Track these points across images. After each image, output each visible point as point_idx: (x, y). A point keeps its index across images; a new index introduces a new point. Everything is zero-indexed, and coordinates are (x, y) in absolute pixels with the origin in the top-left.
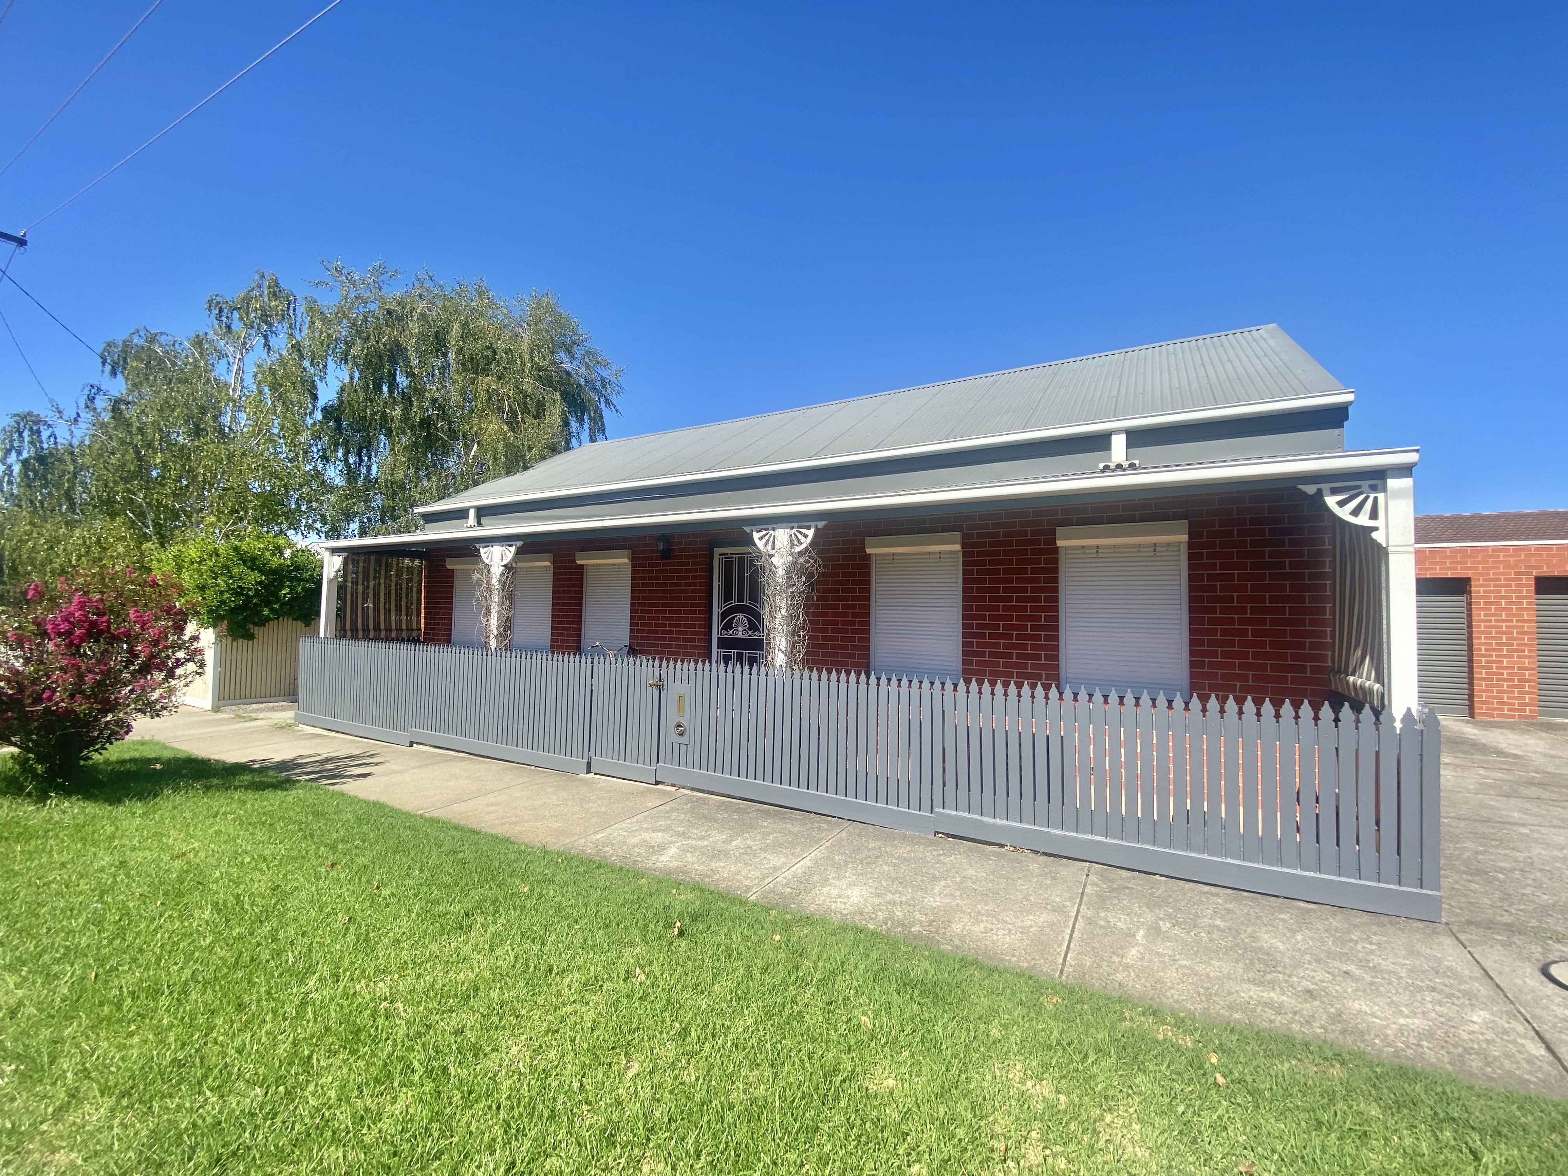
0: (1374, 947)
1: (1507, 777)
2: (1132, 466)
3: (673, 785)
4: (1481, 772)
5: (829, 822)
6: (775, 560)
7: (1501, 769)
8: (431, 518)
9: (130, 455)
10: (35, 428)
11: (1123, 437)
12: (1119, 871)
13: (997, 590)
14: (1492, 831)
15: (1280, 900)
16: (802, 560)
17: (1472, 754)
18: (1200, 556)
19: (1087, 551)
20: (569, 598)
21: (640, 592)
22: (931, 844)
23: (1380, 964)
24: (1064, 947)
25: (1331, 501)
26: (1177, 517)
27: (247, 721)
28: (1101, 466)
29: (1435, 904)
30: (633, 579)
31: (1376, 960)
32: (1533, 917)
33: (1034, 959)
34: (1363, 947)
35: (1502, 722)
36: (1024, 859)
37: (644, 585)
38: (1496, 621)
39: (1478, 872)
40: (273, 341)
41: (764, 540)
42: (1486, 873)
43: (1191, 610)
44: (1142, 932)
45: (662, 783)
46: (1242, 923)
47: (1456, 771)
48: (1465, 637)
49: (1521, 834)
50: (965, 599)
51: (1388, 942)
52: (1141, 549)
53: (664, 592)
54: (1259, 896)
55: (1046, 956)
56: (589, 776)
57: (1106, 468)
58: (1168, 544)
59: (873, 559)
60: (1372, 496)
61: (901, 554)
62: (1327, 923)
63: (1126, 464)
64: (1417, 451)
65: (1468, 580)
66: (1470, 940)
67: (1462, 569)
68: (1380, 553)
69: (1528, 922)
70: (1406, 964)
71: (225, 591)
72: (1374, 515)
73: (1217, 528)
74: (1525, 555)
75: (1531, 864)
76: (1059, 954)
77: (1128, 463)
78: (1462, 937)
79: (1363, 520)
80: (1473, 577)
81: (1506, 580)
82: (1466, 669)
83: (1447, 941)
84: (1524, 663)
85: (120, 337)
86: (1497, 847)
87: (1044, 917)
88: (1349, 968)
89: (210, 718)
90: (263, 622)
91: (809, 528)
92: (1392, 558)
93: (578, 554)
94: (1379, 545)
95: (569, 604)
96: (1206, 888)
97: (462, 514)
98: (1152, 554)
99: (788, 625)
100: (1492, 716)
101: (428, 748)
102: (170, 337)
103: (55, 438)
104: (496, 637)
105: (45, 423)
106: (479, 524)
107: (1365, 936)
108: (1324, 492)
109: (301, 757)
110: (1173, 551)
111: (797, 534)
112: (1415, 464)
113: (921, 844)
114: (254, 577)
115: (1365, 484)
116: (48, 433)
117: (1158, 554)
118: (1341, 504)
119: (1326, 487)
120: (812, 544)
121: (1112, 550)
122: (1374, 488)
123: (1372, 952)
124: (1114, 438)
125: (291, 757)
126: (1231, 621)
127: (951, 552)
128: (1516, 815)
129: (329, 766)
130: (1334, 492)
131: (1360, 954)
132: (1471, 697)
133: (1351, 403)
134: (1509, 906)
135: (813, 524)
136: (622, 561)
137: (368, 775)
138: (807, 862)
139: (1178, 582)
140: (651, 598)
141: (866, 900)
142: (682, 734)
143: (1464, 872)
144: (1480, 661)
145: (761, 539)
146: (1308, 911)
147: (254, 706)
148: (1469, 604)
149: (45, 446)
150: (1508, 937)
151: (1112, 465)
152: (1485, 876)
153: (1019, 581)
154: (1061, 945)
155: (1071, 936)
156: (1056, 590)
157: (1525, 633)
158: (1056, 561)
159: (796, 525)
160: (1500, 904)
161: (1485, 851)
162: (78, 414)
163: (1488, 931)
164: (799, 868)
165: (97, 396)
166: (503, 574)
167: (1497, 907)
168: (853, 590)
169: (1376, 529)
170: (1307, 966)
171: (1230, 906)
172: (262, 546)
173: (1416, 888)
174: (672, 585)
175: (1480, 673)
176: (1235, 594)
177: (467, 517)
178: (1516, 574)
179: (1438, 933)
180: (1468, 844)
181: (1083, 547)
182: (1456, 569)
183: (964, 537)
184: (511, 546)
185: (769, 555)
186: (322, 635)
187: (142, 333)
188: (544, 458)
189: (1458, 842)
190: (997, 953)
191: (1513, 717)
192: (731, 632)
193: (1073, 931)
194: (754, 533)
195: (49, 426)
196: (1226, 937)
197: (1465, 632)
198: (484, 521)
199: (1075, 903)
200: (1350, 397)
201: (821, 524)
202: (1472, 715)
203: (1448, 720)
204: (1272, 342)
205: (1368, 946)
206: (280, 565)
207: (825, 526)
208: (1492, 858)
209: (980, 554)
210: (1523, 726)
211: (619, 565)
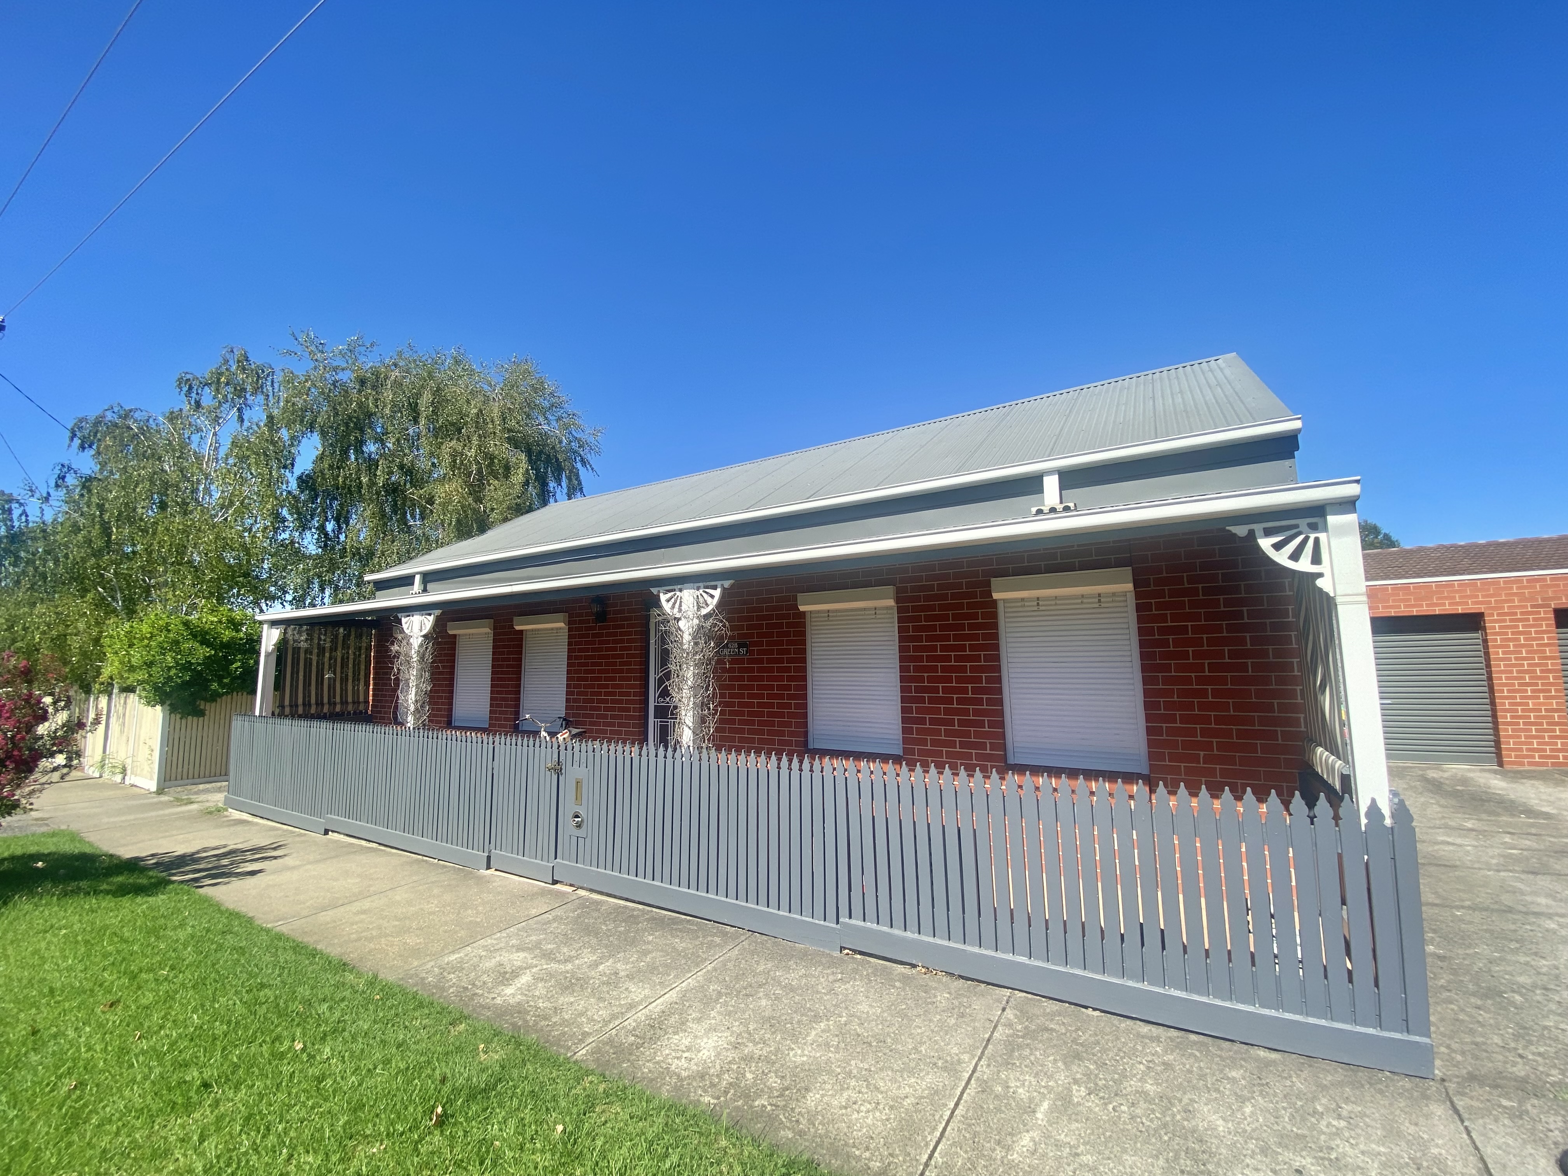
0: (1343, 1124)
1: (1535, 845)
2: (1067, 509)
3: (571, 885)
4: (1507, 840)
5: (725, 934)
6: (682, 624)
7: (1528, 834)
8: (382, 585)
9: (96, 532)
10: (6, 506)
11: (1055, 478)
12: (1045, 1003)
13: (934, 649)
14: (1513, 927)
15: (1237, 1047)
16: (708, 624)
17: (1498, 815)
18: (1148, 607)
19: (1026, 604)
20: (508, 666)
21: (577, 658)
22: (833, 963)
23: (1345, 1155)
24: (938, 1134)
25: (1265, 544)
26: (1120, 564)
27: (186, 804)
28: (1034, 510)
29: (1427, 1054)
30: (570, 644)
31: (1342, 1147)
32: (1555, 1066)
33: (891, 1155)
34: (1329, 1125)
35: (1534, 771)
36: (934, 984)
37: (580, 650)
38: (1516, 659)
39: (1492, 993)
40: (247, 414)
41: (671, 603)
42: (1500, 994)
43: (1144, 669)
44: (1045, 1105)
45: (561, 882)
46: (1180, 1087)
47: (1478, 840)
48: (1484, 677)
49: (1547, 930)
50: (902, 659)
51: (1363, 1115)
52: (1085, 601)
53: (600, 657)
54: (1209, 1040)
55: (909, 1149)
56: (489, 872)
57: (1040, 512)
58: (1114, 594)
59: (808, 616)
60: (1312, 536)
61: (837, 611)
62: (1288, 1083)
63: (1060, 507)
64: (1357, 482)
65: (1483, 613)
66: (1470, 1108)
67: (1473, 603)
68: (1328, 604)
69: (1548, 1075)
70: (1379, 1154)
71: (172, 667)
72: (1316, 559)
73: (1165, 575)
74: (1541, 587)
75: (1557, 977)
76: (927, 1145)
77: (1062, 506)
78: (1460, 1103)
79: (1304, 565)
80: (1486, 612)
81: (1522, 613)
82: (1489, 713)
83: (1439, 1110)
84: (1552, 704)
85: (92, 415)
86: (1515, 951)
87: (931, 1079)
88: (1304, 1162)
89: (155, 800)
90: (214, 697)
91: (715, 588)
92: (1340, 608)
93: (516, 619)
94: (1327, 594)
95: (507, 673)
96: (1145, 1029)
97: (407, 581)
98: (1097, 605)
99: (695, 696)
100: (1522, 764)
101: (342, 836)
102: (144, 413)
103: (27, 516)
104: (414, 714)
105: (18, 501)
106: (425, 590)
107: (1334, 1106)
108: (1257, 534)
109: (205, 850)
110: (1120, 601)
111: (704, 594)
112: (1358, 497)
113: (820, 963)
114: (203, 652)
115: (1303, 523)
116: (20, 511)
117: (1103, 605)
118: (1277, 547)
119: (1258, 528)
120: (720, 605)
121: (1053, 602)
122: (1314, 527)
123: (1338, 1133)
124: (1046, 480)
125: (193, 850)
126: (1188, 681)
127: (887, 608)
128: (1542, 900)
129: (225, 862)
130: (1268, 533)
131: (1323, 1137)
132: (1498, 743)
133: (1299, 431)
134: (1525, 1047)
135: (719, 583)
136: (558, 625)
137: (260, 871)
138: (672, 996)
139: (1128, 637)
140: (586, 664)
141: (718, 1055)
142: (579, 826)
143: (1474, 994)
144: (1503, 704)
145: (668, 601)
146: (1268, 1064)
147: (201, 787)
148: (1485, 641)
149: (16, 524)
150: (1520, 1103)
151: (1046, 509)
152: (1498, 999)
153: (957, 638)
154: (934, 1129)
155: (953, 1113)
156: (997, 647)
157: (1550, 671)
158: (995, 615)
159: (701, 584)
160: (1513, 1045)
161: (1502, 959)
162: (48, 493)
163: (1496, 1092)
164: (657, 1006)
165: (67, 475)
166: (421, 646)
167: (1509, 1050)
168: (788, 652)
169: (1320, 575)
170: (1248, 1161)
171: (1169, 1058)
172: (216, 619)
173: (1401, 1032)
174: (607, 649)
175: (1504, 718)
176: (1190, 649)
177: (413, 584)
178: (1532, 606)
179: (1428, 1098)
180: (1482, 949)
181: (1023, 600)
182: (1467, 603)
183: (898, 591)
184: (430, 615)
185: (675, 618)
186: (257, 713)
187: (116, 410)
188: (506, 520)
189: (1469, 946)
190: (846, 1144)
191: (1546, 764)
192: (668, 699)
193: (957, 1105)
194: (661, 595)
195: (21, 505)
196: (1153, 1111)
197: (1484, 672)
198: (430, 586)
199: (973, 1056)
200: (1297, 424)
201: (727, 584)
202: (1501, 764)
203: (1474, 771)
204: (1227, 372)
205: (1335, 1123)
206: (232, 638)
207: (732, 586)
208: (1509, 969)
209: (915, 609)
210: (1557, 776)
211: (557, 629)
